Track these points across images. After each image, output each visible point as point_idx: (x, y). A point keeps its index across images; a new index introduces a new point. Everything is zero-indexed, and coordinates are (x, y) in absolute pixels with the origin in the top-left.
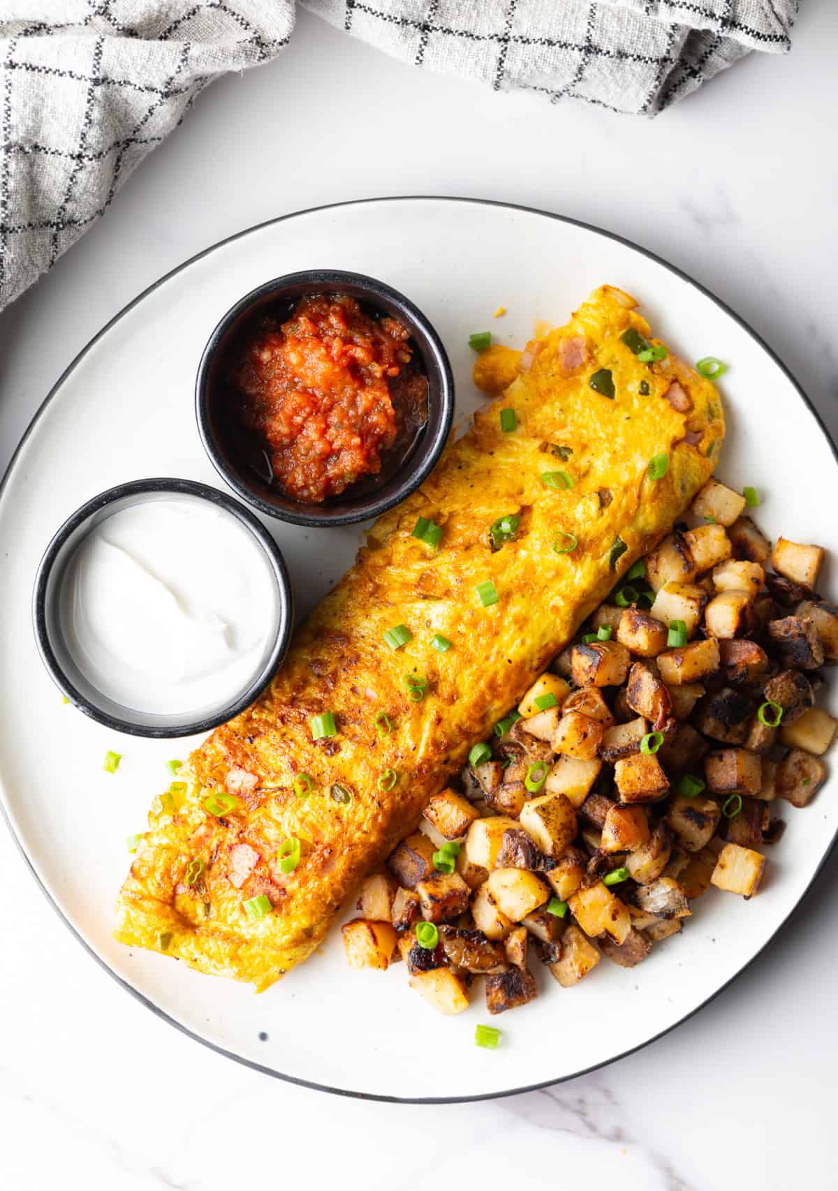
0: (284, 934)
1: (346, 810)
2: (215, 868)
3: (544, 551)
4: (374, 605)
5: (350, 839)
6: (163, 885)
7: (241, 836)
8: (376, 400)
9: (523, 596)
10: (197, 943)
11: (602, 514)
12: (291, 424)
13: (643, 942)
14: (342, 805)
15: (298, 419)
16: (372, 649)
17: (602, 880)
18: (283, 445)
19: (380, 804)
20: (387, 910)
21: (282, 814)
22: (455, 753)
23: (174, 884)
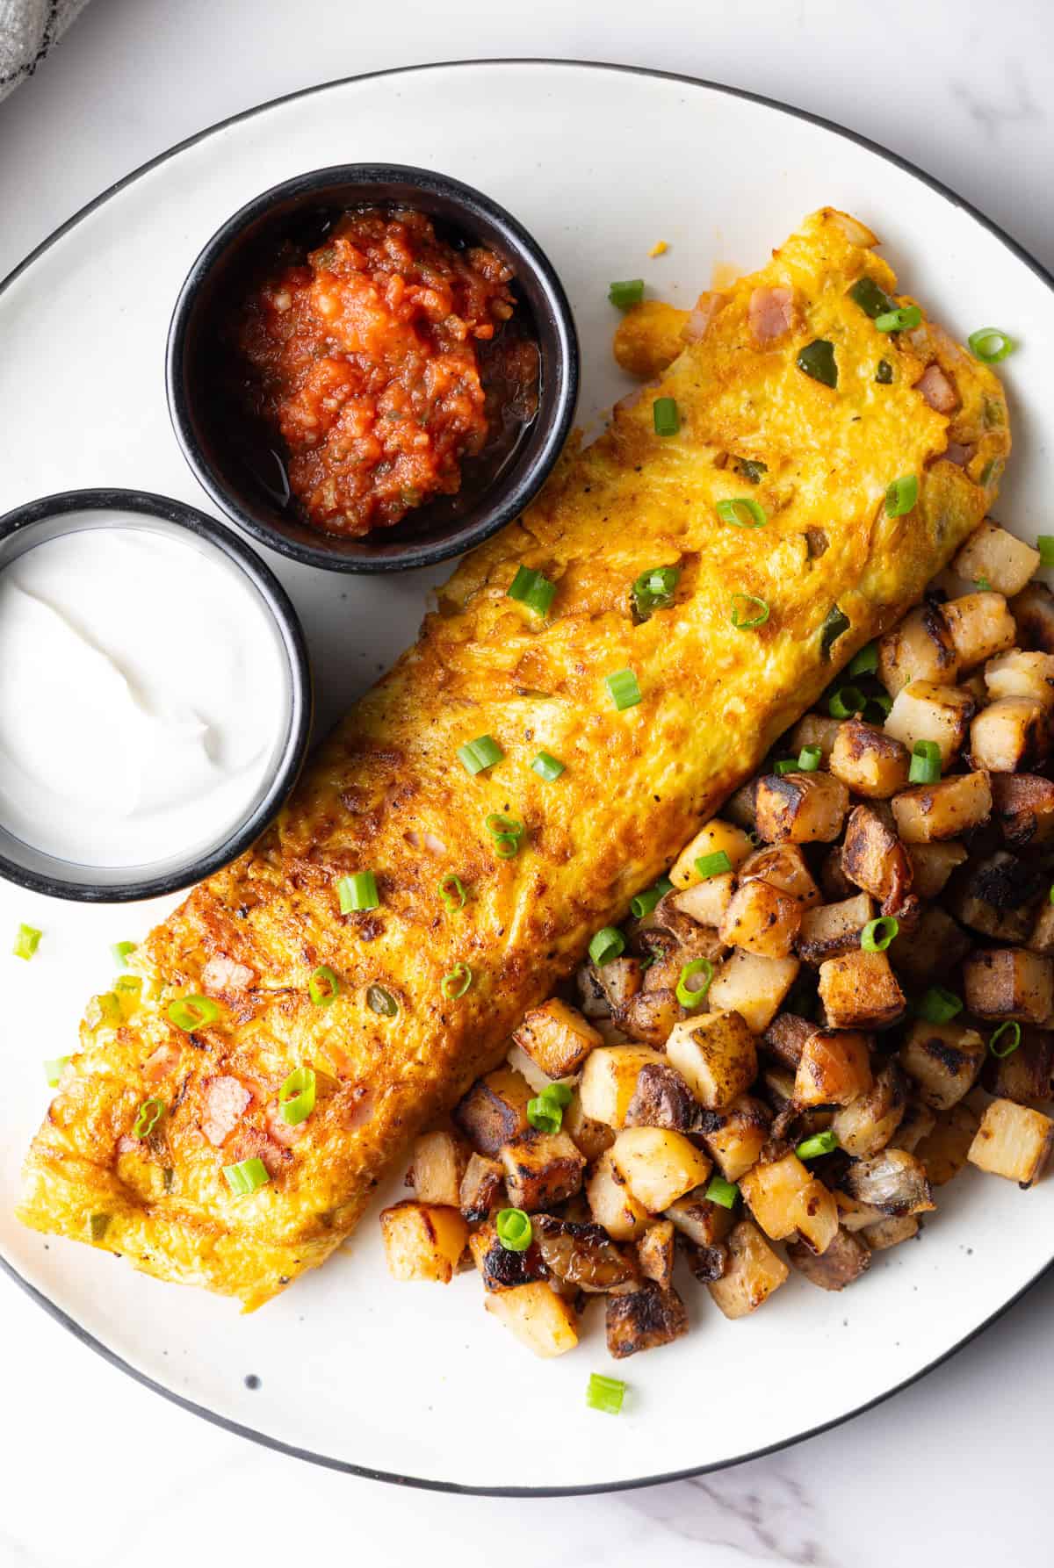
0: (288, 1220)
1: (391, 1027)
2: (182, 1114)
3: (716, 623)
4: (445, 703)
5: (396, 1072)
6: (98, 1138)
7: (223, 1063)
8: (455, 376)
9: (681, 696)
10: (151, 1232)
11: (811, 569)
12: (319, 411)
13: (857, 1251)
14: (385, 1019)
15: (331, 404)
16: (439, 773)
17: (794, 1151)
18: (306, 444)
19: (444, 1019)
20: (452, 1187)
21: (290, 1030)
22: (567, 942)
23: (116, 1136)
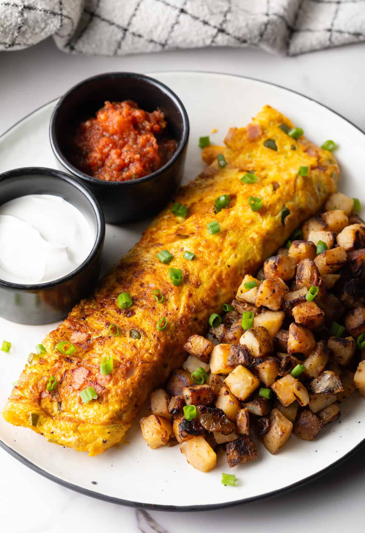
0: (105, 414)
1: (139, 343)
2: (64, 383)
3: (244, 211)
4: (152, 246)
5: (142, 357)
6: (33, 392)
7: (79, 364)
8: (148, 140)
9: (234, 232)
10: (54, 423)
11: (275, 193)
12: (102, 153)
14: (137, 340)
15: (106, 150)
16: (151, 266)
19: (158, 339)
21: (102, 349)
23: (40, 391)
